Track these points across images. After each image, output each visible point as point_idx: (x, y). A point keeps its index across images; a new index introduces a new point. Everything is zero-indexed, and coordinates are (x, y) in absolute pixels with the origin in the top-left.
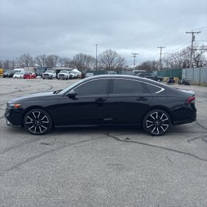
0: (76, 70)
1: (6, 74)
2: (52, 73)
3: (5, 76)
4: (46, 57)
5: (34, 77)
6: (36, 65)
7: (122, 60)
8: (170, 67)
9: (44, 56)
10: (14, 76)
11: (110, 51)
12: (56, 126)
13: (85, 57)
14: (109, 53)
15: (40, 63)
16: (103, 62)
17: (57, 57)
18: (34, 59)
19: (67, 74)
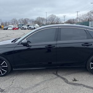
0: (37, 25)
1: (5, 28)
2: (26, 27)
3: (4, 29)
4: (23, 19)
5: (17, 29)
6: (19, 23)
7: (58, 19)
8: (81, 21)
9: (22, 19)
10: (8, 29)
11: (53, 15)
12: (13, 69)
13: (41, 18)
14: (52, 16)
15: (20, 22)
16: (50, 20)
17: (28, 19)
18: (18, 21)
19: (32, 27)
